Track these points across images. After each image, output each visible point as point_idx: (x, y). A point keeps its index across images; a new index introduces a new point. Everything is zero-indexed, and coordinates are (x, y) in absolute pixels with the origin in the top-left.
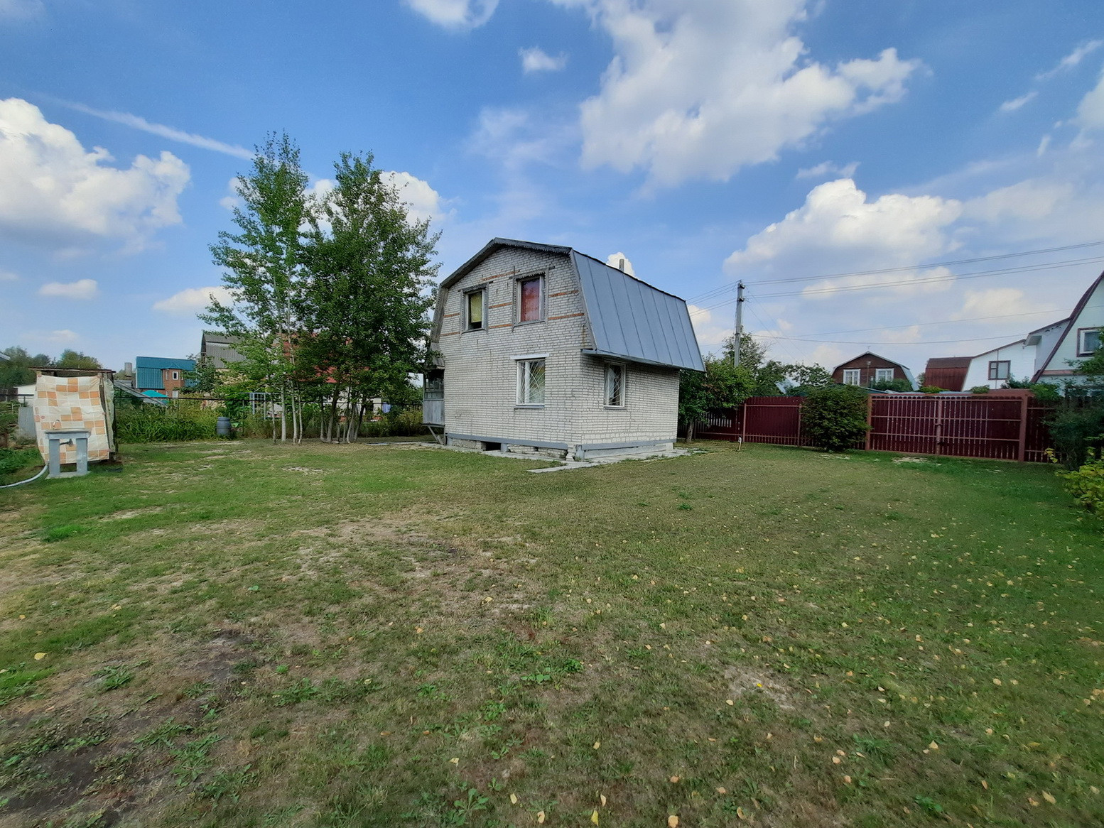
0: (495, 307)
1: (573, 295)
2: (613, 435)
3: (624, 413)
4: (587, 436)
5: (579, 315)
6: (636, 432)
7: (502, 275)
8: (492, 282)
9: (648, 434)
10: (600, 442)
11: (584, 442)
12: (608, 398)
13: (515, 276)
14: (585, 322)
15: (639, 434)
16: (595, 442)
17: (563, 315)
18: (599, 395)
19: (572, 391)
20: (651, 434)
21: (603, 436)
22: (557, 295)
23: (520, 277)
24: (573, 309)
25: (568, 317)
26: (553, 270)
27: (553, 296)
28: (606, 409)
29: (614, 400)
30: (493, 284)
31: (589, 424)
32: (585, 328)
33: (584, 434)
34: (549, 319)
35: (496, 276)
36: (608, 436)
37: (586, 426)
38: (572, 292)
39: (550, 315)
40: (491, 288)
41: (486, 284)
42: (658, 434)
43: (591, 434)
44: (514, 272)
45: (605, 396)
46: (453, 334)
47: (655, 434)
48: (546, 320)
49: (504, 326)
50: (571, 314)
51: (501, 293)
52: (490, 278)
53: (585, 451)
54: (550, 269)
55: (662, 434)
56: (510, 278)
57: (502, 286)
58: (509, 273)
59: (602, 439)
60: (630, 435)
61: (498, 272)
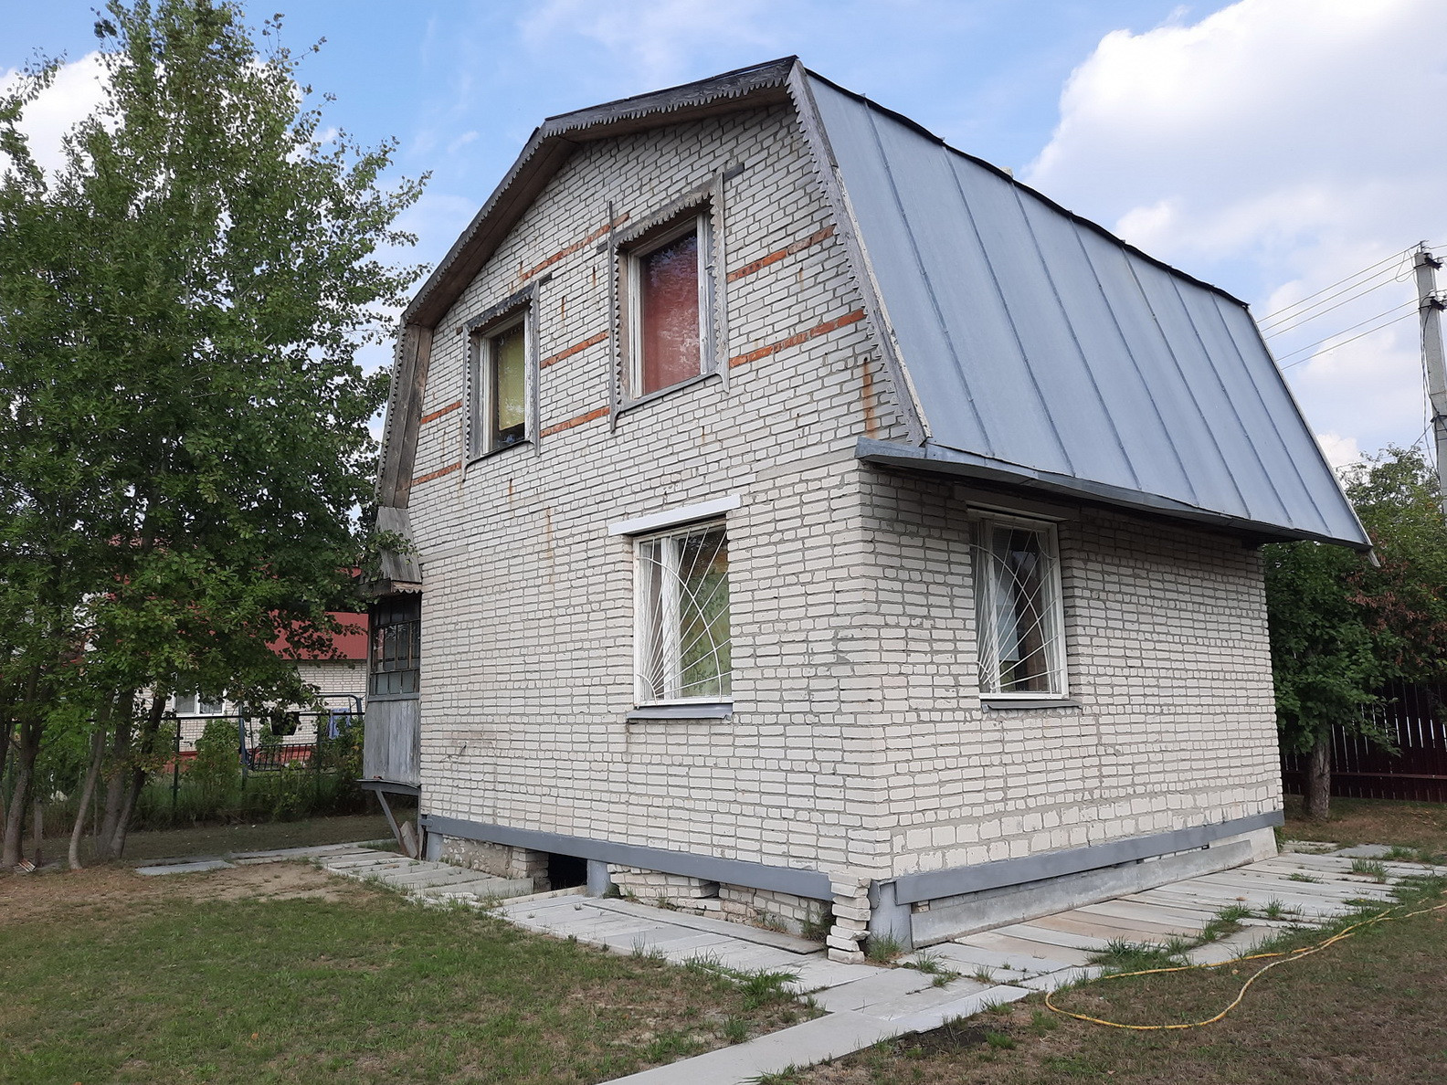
0: (558, 358)
1: (815, 248)
2: (1032, 820)
3: (1068, 720)
4: (917, 838)
5: (843, 321)
6: (1128, 797)
7: (575, 248)
8: (548, 278)
9: (1174, 802)
10: (977, 857)
11: (904, 866)
12: (997, 664)
13: (613, 236)
14: (868, 345)
15: (1140, 805)
16: (956, 859)
17: (783, 335)
18: (956, 652)
19: (836, 640)
20: (1188, 801)
21: (990, 829)
22: (756, 266)
23: (630, 236)
24: (822, 305)
25: (800, 339)
26: (736, 181)
27: (743, 273)
28: (992, 706)
29: (1021, 671)
30: (550, 285)
31: (919, 779)
32: (872, 367)
33: (899, 829)
34: (734, 363)
35: (559, 256)
36: (1010, 825)
37: (909, 793)
38: (812, 241)
39: (738, 346)
40: (547, 300)
41: (530, 288)
42: (1214, 798)
43: (937, 823)
44: (611, 227)
45: (982, 653)
46: (443, 472)
47: (1202, 800)
48: (721, 369)
49: (589, 417)
50: (813, 323)
51: (574, 309)
52: (542, 267)
53: (914, 906)
54: (727, 177)
55: (1227, 797)
56: (601, 249)
57: (578, 281)
58: (597, 234)
59: (987, 842)
60: (1106, 812)
61: (566, 237)
